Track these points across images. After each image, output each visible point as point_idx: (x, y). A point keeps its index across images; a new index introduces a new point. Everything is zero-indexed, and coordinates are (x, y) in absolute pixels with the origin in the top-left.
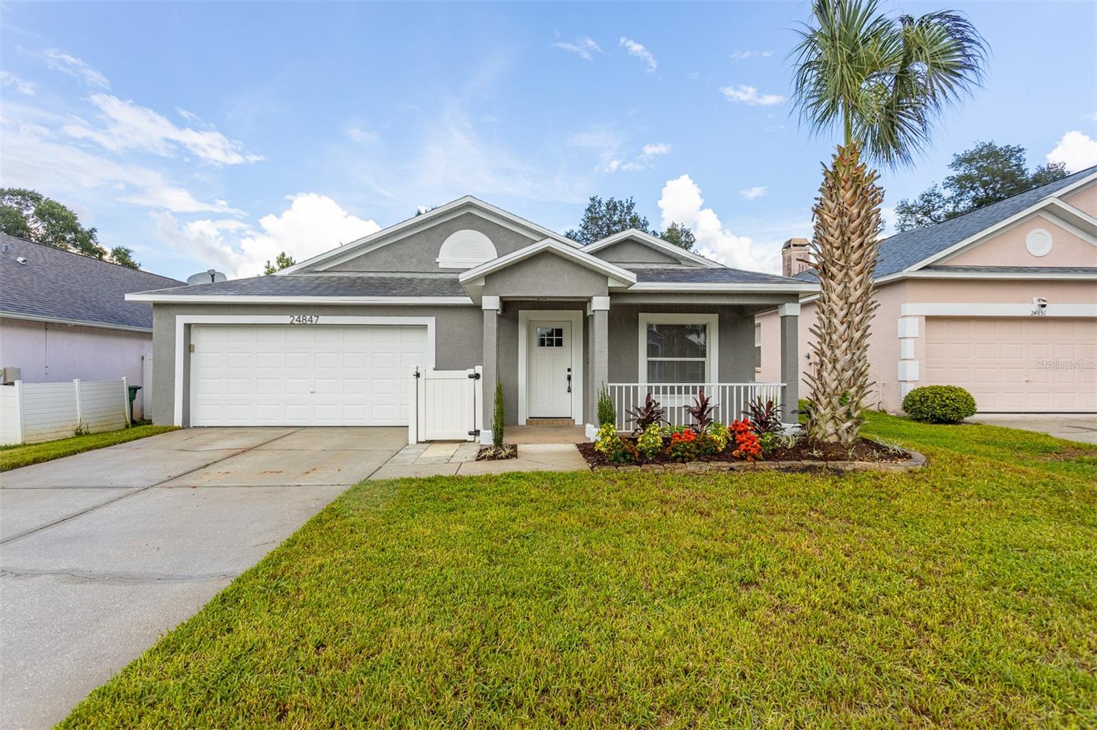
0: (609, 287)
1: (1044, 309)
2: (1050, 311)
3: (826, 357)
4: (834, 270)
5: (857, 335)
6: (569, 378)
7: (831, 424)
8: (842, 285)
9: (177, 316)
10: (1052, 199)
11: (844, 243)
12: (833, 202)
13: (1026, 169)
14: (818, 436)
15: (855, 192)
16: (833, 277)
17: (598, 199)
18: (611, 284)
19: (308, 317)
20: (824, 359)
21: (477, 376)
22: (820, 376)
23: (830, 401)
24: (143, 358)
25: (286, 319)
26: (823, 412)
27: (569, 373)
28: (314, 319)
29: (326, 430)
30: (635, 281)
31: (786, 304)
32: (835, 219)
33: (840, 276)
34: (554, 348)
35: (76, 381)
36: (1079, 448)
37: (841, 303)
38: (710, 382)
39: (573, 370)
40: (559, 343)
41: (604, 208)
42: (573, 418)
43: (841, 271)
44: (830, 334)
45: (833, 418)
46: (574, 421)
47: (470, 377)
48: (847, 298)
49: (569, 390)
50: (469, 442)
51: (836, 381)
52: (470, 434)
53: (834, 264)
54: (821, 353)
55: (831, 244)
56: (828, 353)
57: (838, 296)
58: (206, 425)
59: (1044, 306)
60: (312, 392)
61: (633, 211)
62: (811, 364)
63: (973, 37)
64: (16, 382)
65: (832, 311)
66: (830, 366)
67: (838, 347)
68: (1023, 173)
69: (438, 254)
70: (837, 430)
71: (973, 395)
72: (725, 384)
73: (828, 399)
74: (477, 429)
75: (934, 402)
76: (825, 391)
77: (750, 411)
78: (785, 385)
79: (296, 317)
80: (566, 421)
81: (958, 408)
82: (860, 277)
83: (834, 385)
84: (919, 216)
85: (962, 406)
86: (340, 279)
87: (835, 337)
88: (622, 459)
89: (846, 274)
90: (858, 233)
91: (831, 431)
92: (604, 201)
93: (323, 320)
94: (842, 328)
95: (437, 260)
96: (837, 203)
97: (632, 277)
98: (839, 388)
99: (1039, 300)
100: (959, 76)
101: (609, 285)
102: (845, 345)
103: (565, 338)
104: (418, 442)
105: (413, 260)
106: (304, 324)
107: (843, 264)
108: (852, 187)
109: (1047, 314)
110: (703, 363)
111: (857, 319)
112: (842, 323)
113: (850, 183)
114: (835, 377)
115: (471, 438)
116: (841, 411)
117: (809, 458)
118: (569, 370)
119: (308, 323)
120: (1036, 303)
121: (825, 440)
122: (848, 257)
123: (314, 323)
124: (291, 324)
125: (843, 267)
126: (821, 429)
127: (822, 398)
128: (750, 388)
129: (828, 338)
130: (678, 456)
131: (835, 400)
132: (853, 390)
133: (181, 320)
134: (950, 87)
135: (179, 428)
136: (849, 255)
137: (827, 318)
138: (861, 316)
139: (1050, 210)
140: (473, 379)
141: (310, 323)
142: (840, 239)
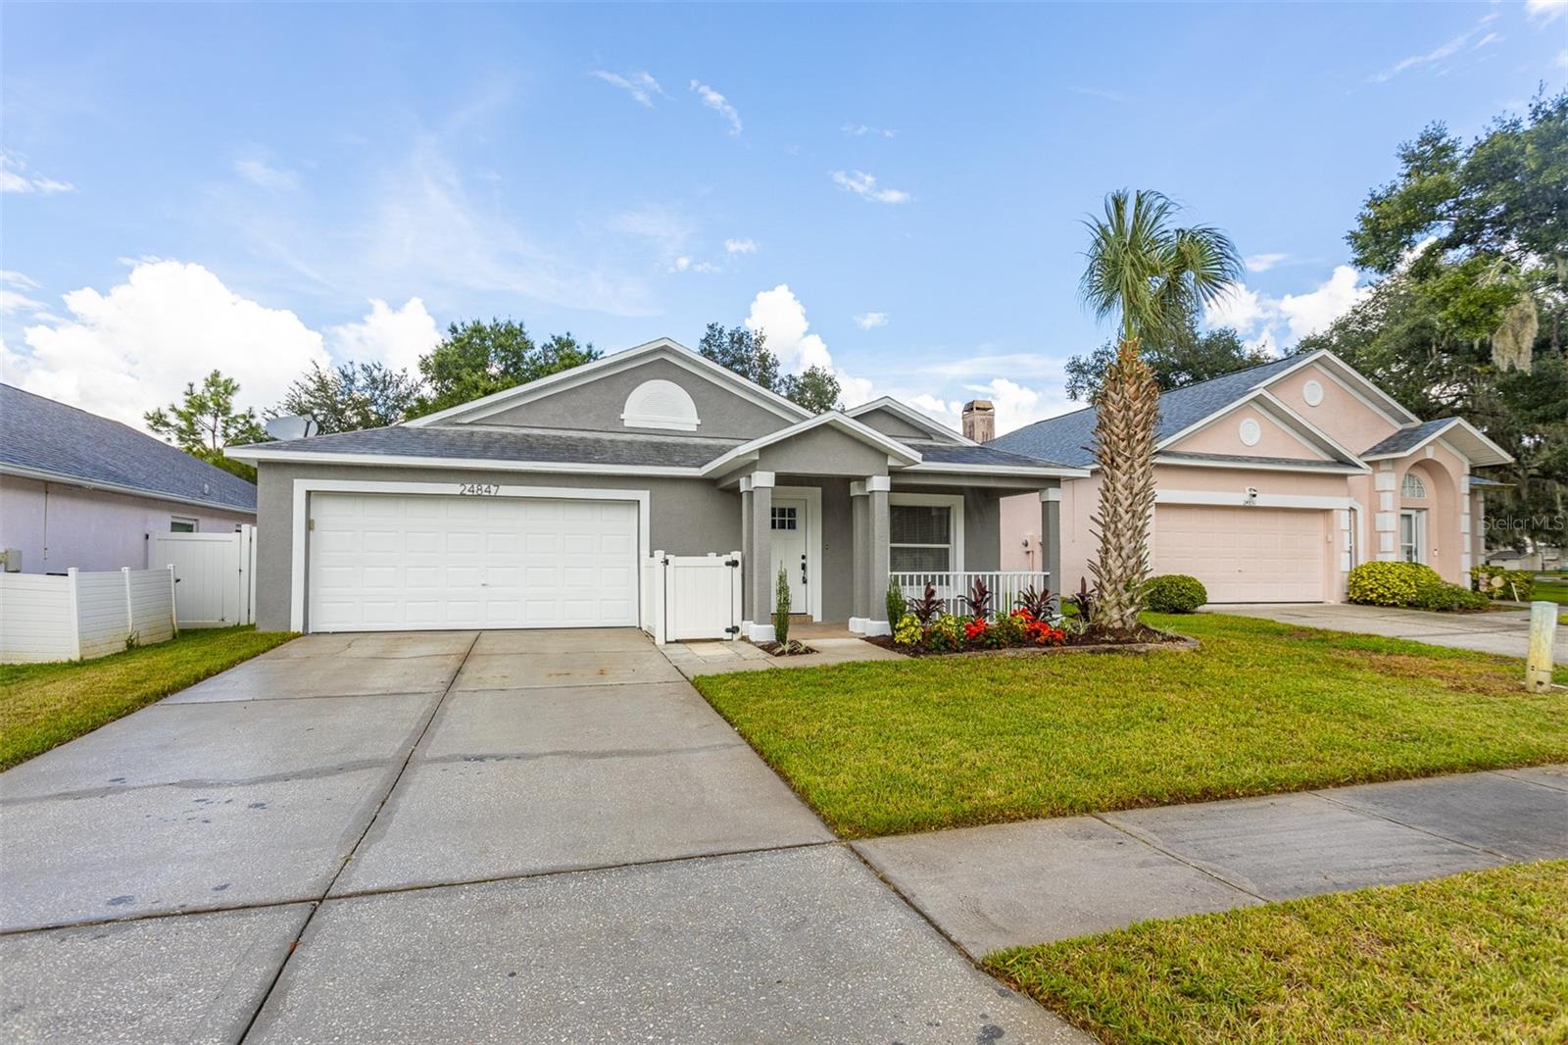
0: (889, 467)
1: (1254, 499)
2: (1259, 502)
3: (1110, 544)
4: (1119, 460)
5: (1140, 524)
6: (804, 567)
7: (1115, 610)
8: (1128, 476)
9: (295, 481)
10: (1259, 390)
11: (1130, 437)
12: (1118, 394)
13: (1199, 333)
14: (1103, 623)
15: (1138, 389)
16: (1118, 467)
17: (719, 327)
18: (891, 462)
19: (485, 487)
20: (1109, 546)
21: (734, 564)
22: (1104, 562)
23: (1116, 588)
24: (147, 537)
25: (455, 488)
26: (1108, 599)
27: (804, 561)
28: (493, 489)
29: (524, 632)
30: (920, 461)
31: (1050, 489)
32: (1120, 411)
33: (1125, 467)
34: (786, 532)
35: (126, 570)
36: (1302, 630)
37: (1126, 493)
38: (955, 571)
39: (809, 557)
40: (792, 526)
41: (726, 340)
42: (809, 614)
43: (1126, 462)
44: (1116, 523)
45: (1119, 604)
46: (812, 617)
47: (728, 564)
48: (1132, 488)
49: (805, 582)
50: (727, 640)
51: (1122, 569)
52: (728, 630)
53: (1119, 455)
54: (1105, 540)
55: (1117, 436)
56: (1113, 541)
57: (1123, 486)
58: (331, 631)
59: (1254, 496)
60: (484, 585)
61: (763, 346)
62: (1028, 552)
63: (1231, 255)
64: (72, 571)
65: (1117, 500)
66: (1115, 554)
67: (1123, 536)
68: (1195, 336)
69: (623, 408)
70: (1122, 616)
71: (1204, 585)
72: (970, 573)
73: (1114, 586)
74: (735, 625)
75: (1171, 591)
76: (1110, 578)
77: (1022, 600)
78: (1048, 573)
79: (468, 486)
80: (803, 618)
81: (1193, 597)
82: (1143, 468)
83: (1119, 572)
84: (1091, 377)
85: (1198, 596)
86: (504, 436)
87: (1120, 525)
88: (943, 648)
89: (1132, 465)
90: (1141, 426)
91: (1117, 617)
92: (727, 331)
93: (505, 490)
94: (1127, 517)
95: (622, 417)
96: (1122, 396)
97: (917, 456)
98: (1124, 575)
99: (1250, 490)
100: (1220, 288)
101: (889, 464)
102: (1130, 533)
103: (799, 520)
104: (667, 642)
105: (591, 415)
106: (479, 495)
107: (1128, 455)
108: (1135, 383)
109: (1257, 505)
110: (947, 550)
111: (1140, 509)
112: (1127, 512)
113: (1133, 378)
114: (1119, 565)
115: (729, 636)
116: (1126, 597)
117: (1104, 642)
118: (803, 557)
119: (484, 494)
120: (1248, 493)
121: (1111, 626)
122: (1133, 449)
123: (492, 494)
124: (461, 494)
125: (1129, 458)
126: (1106, 615)
127: (1107, 585)
128: (994, 578)
129: (1113, 526)
130: (993, 643)
131: (1120, 586)
132: (1136, 577)
133: (301, 486)
134: (1212, 296)
135: (297, 636)
136: (1135, 448)
137: (1112, 507)
138: (1143, 506)
139: (1259, 400)
140: (730, 567)
141: (487, 494)
142: (1125, 431)
